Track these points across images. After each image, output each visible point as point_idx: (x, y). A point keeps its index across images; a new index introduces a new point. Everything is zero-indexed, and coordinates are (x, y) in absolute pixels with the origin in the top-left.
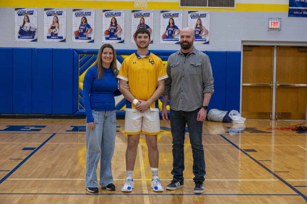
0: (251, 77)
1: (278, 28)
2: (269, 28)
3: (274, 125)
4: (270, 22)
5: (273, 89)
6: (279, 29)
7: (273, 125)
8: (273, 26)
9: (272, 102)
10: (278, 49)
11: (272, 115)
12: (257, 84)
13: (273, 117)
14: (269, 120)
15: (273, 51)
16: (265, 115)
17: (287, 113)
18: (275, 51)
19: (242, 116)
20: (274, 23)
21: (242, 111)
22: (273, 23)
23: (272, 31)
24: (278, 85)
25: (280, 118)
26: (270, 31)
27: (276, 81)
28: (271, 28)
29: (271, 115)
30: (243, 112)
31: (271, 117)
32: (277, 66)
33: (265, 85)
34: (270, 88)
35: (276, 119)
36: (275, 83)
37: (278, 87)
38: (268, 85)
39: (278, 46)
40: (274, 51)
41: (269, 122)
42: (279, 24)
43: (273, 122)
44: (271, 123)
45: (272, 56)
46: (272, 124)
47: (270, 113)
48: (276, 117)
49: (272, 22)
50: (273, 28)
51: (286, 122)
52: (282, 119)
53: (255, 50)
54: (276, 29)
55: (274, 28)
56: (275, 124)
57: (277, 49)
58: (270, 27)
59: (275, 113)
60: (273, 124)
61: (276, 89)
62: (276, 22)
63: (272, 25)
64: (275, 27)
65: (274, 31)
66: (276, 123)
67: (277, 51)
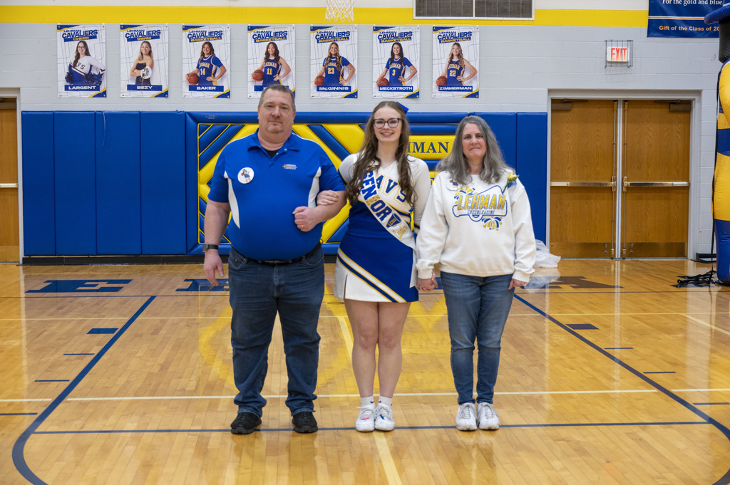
0: (569, 168)
1: (626, 61)
2: (607, 62)
3: (619, 270)
4: (609, 48)
5: (615, 192)
6: (629, 64)
7: (616, 269)
8: (615, 56)
9: (615, 222)
10: (626, 106)
11: (615, 248)
12: (582, 183)
13: (618, 254)
14: (608, 260)
15: (614, 111)
16: (599, 249)
17: (646, 243)
18: (620, 111)
19: (552, 252)
20: (618, 51)
21: (551, 241)
22: (615, 51)
23: (612, 68)
24: (627, 183)
25: (630, 255)
26: (608, 68)
27: (623, 174)
28: (611, 62)
29: (613, 250)
30: (553, 244)
31: (613, 253)
32: (624, 144)
33: (598, 184)
34: (611, 191)
35: (623, 257)
36: (620, 181)
37: (628, 188)
38: (606, 184)
39: (625, 101)
40: (617, 111)
41: (609, 265)
42: (628, 52)
43: (618, 263)
44: (613, 266)
45: (613, 121)
46: (615, 267)
47: (612, 245)
48: (624, 253)
49: (612, 49)
50: (615, 61)
51: (645, 263)
52: (636, 257)
53: (576, 110)
54: (622, 63)
55: (617, 62)
56: (622, 267)
57: (624, 107)
58: (609, 59)
59: (622, 244)
60: (617, 266)
61: (623, 192)
62: (620, 47)
63: (612, 54)
64: (620, 61)
65: (618, 68)
66: (624, 266)
67: (624, 111)
